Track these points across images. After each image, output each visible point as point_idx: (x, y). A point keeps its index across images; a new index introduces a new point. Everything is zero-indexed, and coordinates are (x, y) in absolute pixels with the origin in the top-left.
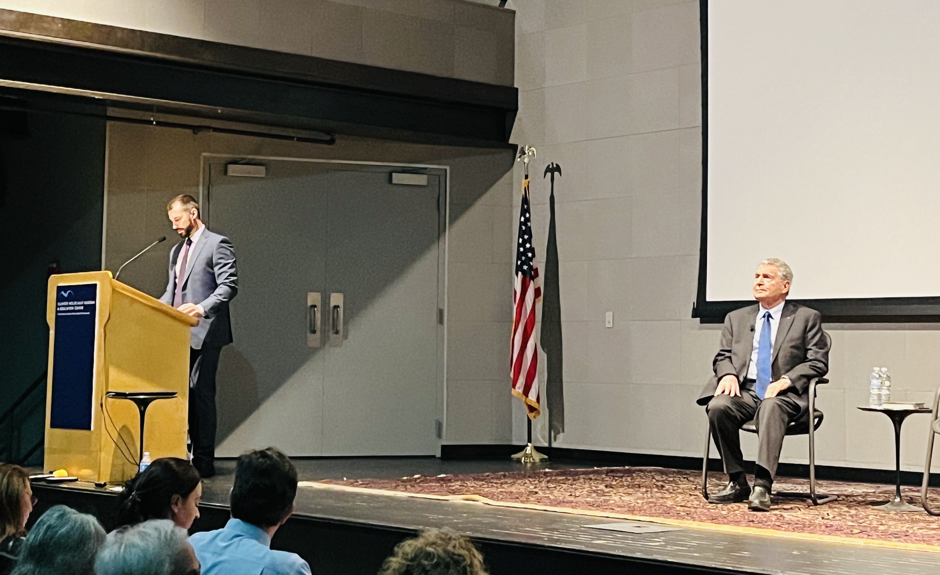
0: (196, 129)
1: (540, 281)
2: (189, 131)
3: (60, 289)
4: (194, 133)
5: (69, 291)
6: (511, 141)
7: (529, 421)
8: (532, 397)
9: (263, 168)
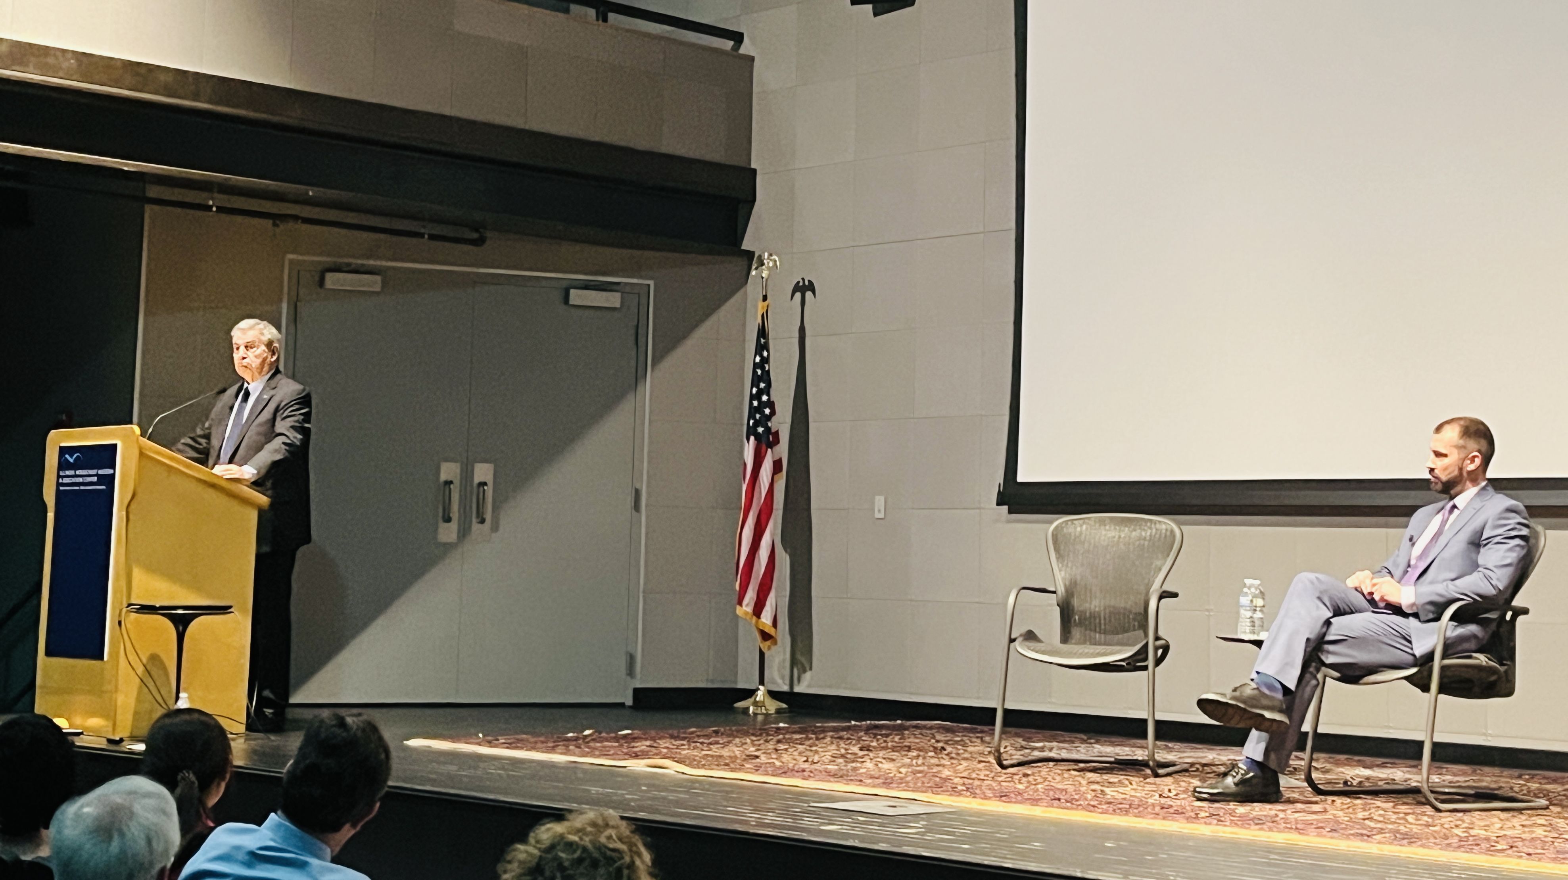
0: (277, 218)
1: (783, 449)
2: (268, 223)
3: (63, 451)
4: (275, 225)
5: (78, 454)
6: (746, 246)
7: (762, 655)
8: (766, 618)
9: (378, 278)
